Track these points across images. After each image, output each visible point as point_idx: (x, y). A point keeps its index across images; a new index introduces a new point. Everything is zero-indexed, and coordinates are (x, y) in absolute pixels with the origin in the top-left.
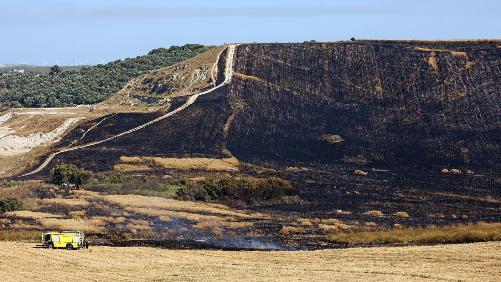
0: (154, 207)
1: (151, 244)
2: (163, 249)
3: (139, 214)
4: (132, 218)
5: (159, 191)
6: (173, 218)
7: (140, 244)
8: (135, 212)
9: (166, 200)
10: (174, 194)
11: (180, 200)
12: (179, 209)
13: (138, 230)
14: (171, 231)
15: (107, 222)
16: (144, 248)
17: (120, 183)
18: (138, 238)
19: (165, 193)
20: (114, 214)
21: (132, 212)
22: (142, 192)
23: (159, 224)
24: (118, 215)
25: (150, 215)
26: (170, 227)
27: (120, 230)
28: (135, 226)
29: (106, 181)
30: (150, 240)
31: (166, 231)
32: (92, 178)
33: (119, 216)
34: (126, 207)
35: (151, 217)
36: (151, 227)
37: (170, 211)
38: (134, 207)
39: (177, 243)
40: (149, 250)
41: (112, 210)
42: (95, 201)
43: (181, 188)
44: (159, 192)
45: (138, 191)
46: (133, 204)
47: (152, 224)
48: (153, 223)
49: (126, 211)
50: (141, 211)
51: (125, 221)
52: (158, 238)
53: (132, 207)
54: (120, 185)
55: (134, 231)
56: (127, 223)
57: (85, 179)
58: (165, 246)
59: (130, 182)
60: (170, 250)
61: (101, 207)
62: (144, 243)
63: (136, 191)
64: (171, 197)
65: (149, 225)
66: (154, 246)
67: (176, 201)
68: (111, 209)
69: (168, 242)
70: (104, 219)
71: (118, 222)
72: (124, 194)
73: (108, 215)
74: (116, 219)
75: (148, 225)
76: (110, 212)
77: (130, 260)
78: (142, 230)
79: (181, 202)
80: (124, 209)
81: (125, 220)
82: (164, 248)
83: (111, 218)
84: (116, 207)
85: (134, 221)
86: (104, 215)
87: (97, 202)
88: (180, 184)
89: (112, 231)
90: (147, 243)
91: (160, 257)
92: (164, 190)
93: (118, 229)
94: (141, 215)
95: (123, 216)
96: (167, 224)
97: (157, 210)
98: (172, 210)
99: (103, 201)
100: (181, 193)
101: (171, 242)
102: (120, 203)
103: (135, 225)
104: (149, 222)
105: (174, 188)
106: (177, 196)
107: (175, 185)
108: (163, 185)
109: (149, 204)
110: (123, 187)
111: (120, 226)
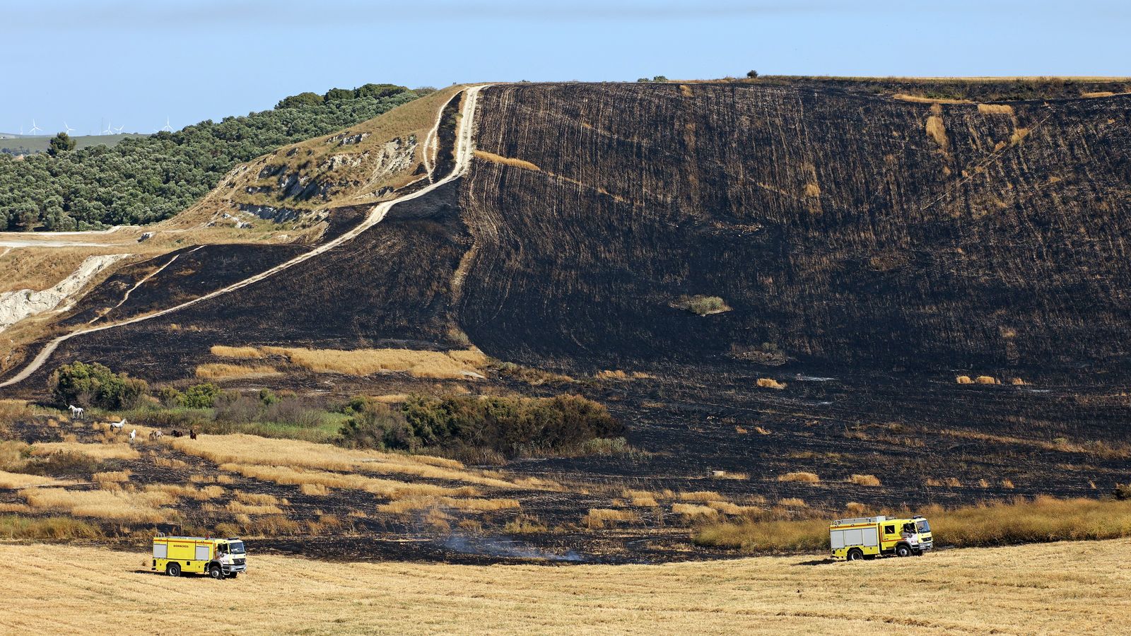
0: (288, 464)
1: (283, 549)
2: (311, 559)
3: (254, 479)
4: (238, 488)
5: (302, 426)
6: (334, 490)
7: (259, 548)
8: (244, 474)
9: (318, 446)
10: (336, 434)
11: (350, 447)
12: (348, 468)
13: (253, 516)
14: (331, 519)
15: (182, 497)
16: (267, 557)
17: (210, 407)
18: (252, 535)
19: (315, 430)
20: (196, 479)
21: (240, 475)
22: (262, 429)
23: (301, 502)
24: (206, 481)
25: (279, 482)
26: (328, 510)
27: (212, 515)
28: (244, 508)
29: (179, 402)
30: (280, 538)
31: (316, 519)
32: (146, 397)
33: (209, 484)
34: (225, 462)
35: (283, 487)
36: (283, 510)
37: (328, 473)
38: (244, 462)
39: (344, 547)
40: (278, 562)
41: (192, 470)
42: (153, 449)
43: (351, 418)
44: (301, 429)
45: (253, 425)
46: (240, 456)
47: (285, 502)
48: (288, 499)
49: (225, 472)
50: (260, 472)
51: (223, 495)
52: (298, 535)
53: (239, 463)
54: (209, 412)
55: (245, 519)
56: (228, 500)
57: (129, 398)
58: (315, 554)
59: (234, 404)
60: (327, 563)
61: (167, 463)
62: (266, 546)
63: (248, 426)
64: (329, 441)
65: (278, 506)
66: (289, 554)
67: (340, 449)
68: (190, 468)
69: (323, 544)
70: (175, 491)
71: (206, 498)
72: (219, 432)
73: (183, 481)
74: (202, 490)
75: (276, 505)
76: (187, 475)
77: (236, 586)
78: (263, 516)
79: (351, 452)
80: (221, 469)
81: (223, 492)
82: (314, 559)
83: (190, 490)
84: (203, 464)
85: (243, 495)
86: (174, 481)
87: (156, 450)
88: (350, 409)
89: (191, 519)
90: (273, 546)
91: (305, 580)
92: (314, 424)
93: (207, 513)
94: (260, 482)
95: (217, 484)
96: (320, 502)
97: (296, 470)
98: (330, 471)
99: (171, 448)
100: (351, 430)
101: (328, 545)
102: (210, 455)
103: (246, 504)
104: (278, 499)
105: (337, 420)
106: (343, 437)
107: (338, 411)
108: (311, 412)
109: (279, 457)
110: (218, 418)
111: (210, 508)
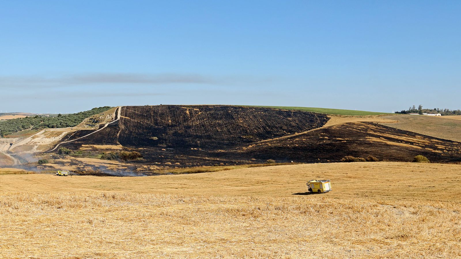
2: (96, 176)
3: (88, 164)
5: (95, 157)
6: (100, 166)
9: (97, 159)
10: (100, 158)
12: (102, 163)
13: (88, 170)
14: (99, 170)
15: (77, 167)
16: (90, 176)
18: (88, 173)
19: (97, 157)
20: (79, 164)
21: (86, 164)
23: (95, 168)
24: (81, 165)
29: (77, 153)
31: (97, 170)
32: (72, 152)
35: (92, 165)
39: (101, 174)
40: (92, 177)
42: (73, 160)
43: (102, 155)
45: (88, 156)
46: (86, 161)
47: (93, 168)
49: (84, 163)
52: (95, 173)
55: (87, 170)
56: (84, 168)
57: (70, 153)
59: (85, 153)
60: (99, 177)
61: (75, 162)
66: (93, 175)
71: (81, 167)
72: (83, 158)
75: (91, 168)
76: (78, 164)
77: (85, 180)
79: (102, 160)
81: (84, 166)
83: (79, 166)
84: (80, 162)
85: (86, 167)
86: (76, 165)
89: (79, 170)
90: (91, 174)
91: (95, 179)
92: (97, 156)
96: (98, 168)
97: (94, 163)
98: (99, 163)
99: (76, 160)
100: (102, 157)
101: (99, 174)
102: (82, 161)
105: (100, 156)
107: (100, 154)
108: (97, 154)
109: (92, 161)
110: (83, 155)
111: (82, 169)
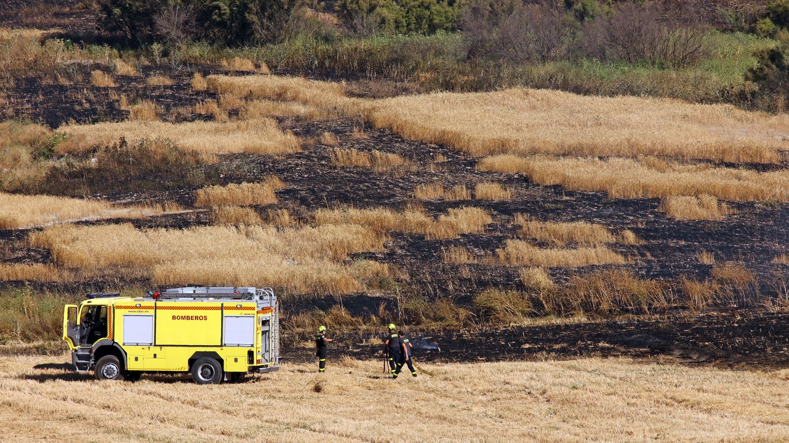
0: (635, 153)
1: (628, 344)
2: (692, 364)
3: (558, 189)
4: (523, 211)
5: (662, 67)
6: (739, 206)
7: (573, 342)
8: (536, 178)
9: (699, 109)
10: (738, 80)
11: (771, 109)
12: (768, 157)
13: (556, 272)
14: (732, 270)
15: (397, 235)
16: (594, 363)
17: (453, 30)
18: (559, 314)
19: (691, 74)
21: (525, 180)
22: (571, 75)
23: (664, 237)
24: (449, 197)
25: (615, 193)
26: (726, 253)
27: (465, 273)
28: (540, 254)
29: (383, 21)
30: (621, 320)
31: (704, 273)
32: (309, 12)
33: (456, 204)
34: (492, 153)
35: (624, 204)
36: (625, 255)
37: (725, 171)
38: (534, 152)
39: (765, 334)
40: (618, 374)
41: (418, 174)
42: (329, 129)
43: (772, 44)
44: (659, 72)
45: (550, 67)
46: (524, 139)
47: (630, 237)
48: (636, 231)
49: (490, 174)
50: (570, 173)
51: (491, 228)
52: (662, 312)
53: (522, 155)
54: (453, 42)
55: (540, 278)
56: (500, 239)
57: (271, 18)
58: (701, 351)
59: (507, 22)
60: (729, 373)
61: (361, 159)
62: (590, 337)
63: (540, 70)
64: (725, 96)
65: (611, 246)
66: (643, 355)
67: (750, 115)
68: (414, 168)
69: (719, 330)
70: (381, 220)
71: (451, 235)
72: (476, 87)
73: (399, 198)
74: (442, 217)
75: (609, 245)
76: (408, 187)
77: (525, 429)
78: (580, 271)
79: (774, 119)
80: (483, 168)
81: (489, 221)
82: (698, 364)
83: (415, 217)
84: (441, 159)
85: (534, 226)
86: (378, 200)
87: (337, 132)
88: (767, 24)
89: (420, 282)
90: (605, 337)
91: (680, 411)
92: (688, 59)
93: (455, 268)
94: (570, 194)
95: (475, 202)
96: (709, 235)
97: (650, 166)
98: (729, 165)
99: (369, 125)
100: (772, 71)
101: (730, 332)
102: (457, 135)
103: (542, 244)
104: (613, 232)
105: (741, 49)
106: (756, 87)
107: (741, 29)
108: (681, 33)
109: (612, 137)
110: (472, 53)
111: (460, 256)
